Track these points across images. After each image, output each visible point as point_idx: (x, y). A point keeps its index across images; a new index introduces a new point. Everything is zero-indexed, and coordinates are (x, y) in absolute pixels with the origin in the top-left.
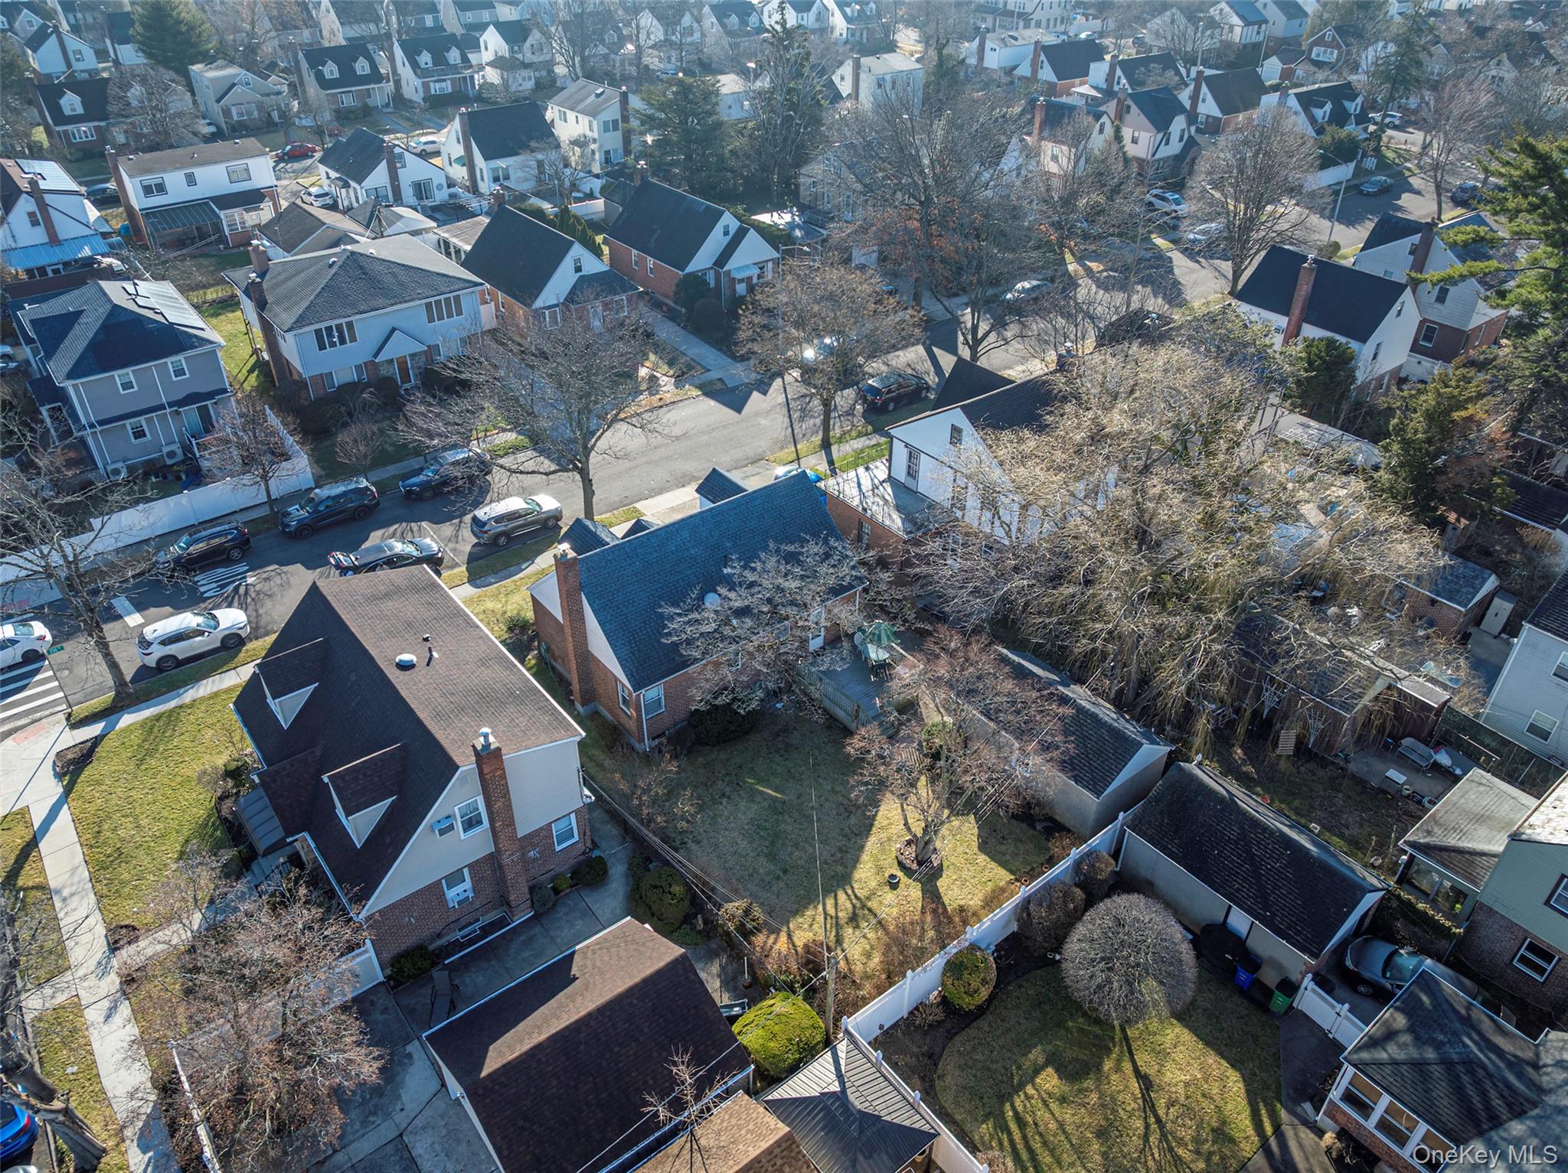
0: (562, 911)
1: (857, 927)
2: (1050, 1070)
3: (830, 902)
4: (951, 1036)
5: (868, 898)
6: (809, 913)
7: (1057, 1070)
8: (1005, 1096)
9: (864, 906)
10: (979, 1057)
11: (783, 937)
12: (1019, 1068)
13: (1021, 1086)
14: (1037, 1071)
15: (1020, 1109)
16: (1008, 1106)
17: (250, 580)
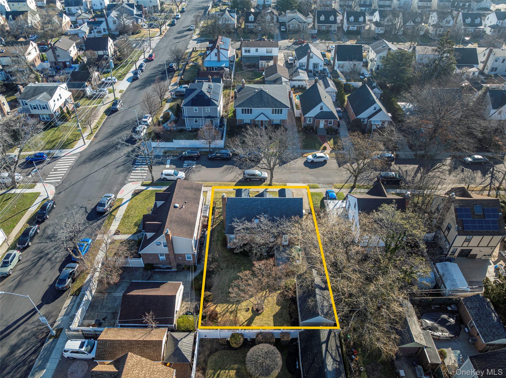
0: (182, 273)
1: (230, 314)
2: (235, 371)
3: (231, 305)
4: (224, 349)
5: (239, 310)
6: (224, 305)
7: (236, 372)
8: (221, 369)
9: (236, 311)
10: (225, 357)
11: (214, 306)
12: (230, 366)
13: (226, 369)
14: (232, 369)
15: (221, 373)
16: (219, 371)
17: (194, 166)
